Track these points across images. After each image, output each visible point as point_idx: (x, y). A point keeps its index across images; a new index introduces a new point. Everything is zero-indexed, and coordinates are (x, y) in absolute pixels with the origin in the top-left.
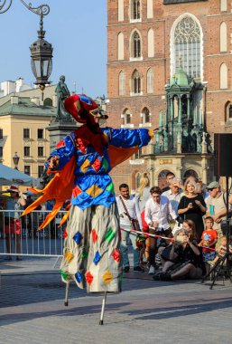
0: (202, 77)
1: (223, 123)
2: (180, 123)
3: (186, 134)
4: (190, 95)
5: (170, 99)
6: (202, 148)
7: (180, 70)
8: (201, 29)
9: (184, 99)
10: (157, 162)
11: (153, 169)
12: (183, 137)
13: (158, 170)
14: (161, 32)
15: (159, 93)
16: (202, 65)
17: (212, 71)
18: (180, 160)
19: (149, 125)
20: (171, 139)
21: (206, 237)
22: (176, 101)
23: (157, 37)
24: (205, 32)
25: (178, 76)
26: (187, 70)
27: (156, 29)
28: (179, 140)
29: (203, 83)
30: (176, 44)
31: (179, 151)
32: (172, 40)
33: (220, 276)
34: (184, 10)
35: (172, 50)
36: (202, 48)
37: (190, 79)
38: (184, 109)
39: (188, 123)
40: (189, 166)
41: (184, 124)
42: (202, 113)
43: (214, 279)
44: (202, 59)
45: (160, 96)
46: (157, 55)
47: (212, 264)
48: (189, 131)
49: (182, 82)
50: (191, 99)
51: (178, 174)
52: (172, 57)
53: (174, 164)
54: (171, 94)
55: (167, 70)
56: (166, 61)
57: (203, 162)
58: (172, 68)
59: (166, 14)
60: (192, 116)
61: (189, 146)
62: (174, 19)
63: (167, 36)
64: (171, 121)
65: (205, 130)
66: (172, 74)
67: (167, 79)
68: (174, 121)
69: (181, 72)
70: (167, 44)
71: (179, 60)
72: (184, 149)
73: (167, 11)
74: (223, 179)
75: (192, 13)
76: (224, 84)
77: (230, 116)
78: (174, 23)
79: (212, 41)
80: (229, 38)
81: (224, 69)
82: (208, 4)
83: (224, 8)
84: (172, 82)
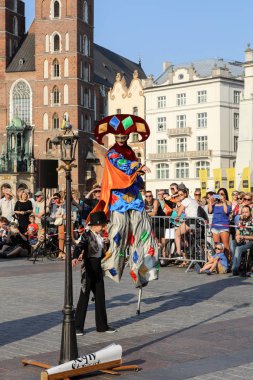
0: (31, 122)
1: (45, 153)
2: (16, 152)
3: (20, 160)
4: (23, 133)
5: (9, 136)
6: (31, 169)
7: (16, 116)
8: (30, 89)
9: (19, 136)
12: (18, 162)
14: (3, 90)
15: (2, 132)
16: (31, 113)
17: (38, 117)
18: (15, 178)
20: (10, 163)
21: (30, 229)
22: (13, 138)
24: (33, 92)
25: (15, 121)
26: (21, 117)
28: (15, 163)
29: (32, 125)
30: (14, 99)
31: (15, 170)
32: (11, 96)
33: (40, 255)
34: (20, 76)
35: (11, 103)
36: (31, 102)
37: (23, 123)
38: (19, 143)
39: (22, 152)
40: (22, 181)
41: (19, 153)
42: (31, 145)
43: (36, 257)
44: (31, 110)
45: (2, 134)
47: (35, 247)
48: (22, 158)
49: (18, 124)
50: (24, 136)
51: (14, 186)
52: (11, 108)
53: (12, 180)
55: (7, 116)
56: (7, 110)
57: (32, 178)
58: (11, 115)
59: (7, 79)
60: (24, 148)
61: (22, 167)
62: (13, 82)
63: (7, 94)
64: (10, 151)
65: (33, 157)
66: (11, 119)
67: (7, 122)
68: (13, 150)
69: (17, 118)
70: (8, 99)
71: (16, 110)
72: (18, 170)
73: (8, 77)
74: (44, 190)
75: (25, 79)
76: (46, 126)
77: (51, 148)
78: (13, 86)
79: (38, 97)
80: (49, 96)
81: (46, 117)
82: (35, 73)
83: (46, 76)
84: (11, 125)
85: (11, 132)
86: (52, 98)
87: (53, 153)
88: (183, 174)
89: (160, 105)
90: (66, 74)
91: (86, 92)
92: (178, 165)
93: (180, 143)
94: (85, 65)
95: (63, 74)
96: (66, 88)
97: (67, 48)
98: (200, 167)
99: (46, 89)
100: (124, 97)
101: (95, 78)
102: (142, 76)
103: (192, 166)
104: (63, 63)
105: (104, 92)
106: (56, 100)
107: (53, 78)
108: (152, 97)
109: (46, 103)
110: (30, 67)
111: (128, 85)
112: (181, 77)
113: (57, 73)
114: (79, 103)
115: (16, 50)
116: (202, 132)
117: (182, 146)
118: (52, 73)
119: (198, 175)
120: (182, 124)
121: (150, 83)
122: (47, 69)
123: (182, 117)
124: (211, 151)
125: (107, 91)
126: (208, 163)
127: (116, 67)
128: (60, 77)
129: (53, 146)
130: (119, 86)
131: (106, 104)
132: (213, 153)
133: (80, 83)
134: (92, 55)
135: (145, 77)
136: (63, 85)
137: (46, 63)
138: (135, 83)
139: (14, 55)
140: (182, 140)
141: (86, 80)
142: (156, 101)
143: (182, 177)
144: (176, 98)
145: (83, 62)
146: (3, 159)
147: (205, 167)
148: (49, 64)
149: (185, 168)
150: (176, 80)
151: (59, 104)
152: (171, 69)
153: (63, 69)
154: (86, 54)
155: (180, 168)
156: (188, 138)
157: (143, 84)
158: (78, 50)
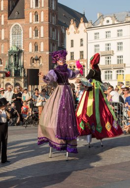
0: (22, 47)
1: (30, 65)
2: (13, 65)
3: (16, 69)
4: (18, 54)
5: (10, 56)
6: (22, 74)
8: (22, 29)
9: (15, 56)
10: (5, 80)
11: (3, 83)
12: (15, 70)
13: (5, 83)
14: (7, 30)
15: (6, 53)
16: (22, 43)
17: (26, 45)
18: (13, 79)
19: (2, 65)
20: (10, 71)
22: (12, 57)
23: (5, 32)
24: (24, 31)
25: (13, 47)
26: (17, 45)
27: (5, 29)
28: (13, 71)
29: (22, 50)
30: (12, 34)
31: (13, 75)
32: (11, 33)
34: (16, 22)
35: (11, 37)
36: (22, 36)
37: (18, 48)
38: (15, 59)
39: (17, 65)
40: (17, 81)
41: (15, 65)
42: (22, 61)
43: (27, 124)
44: (22, 41)
45: (6, 54)
46: (5, 39)
48: (17, 68)
49: (15, 49)
50: (18, 56)
51: (13, 84)
52: (11, 40)
53: (11, 81)
54: (10, 54)
55: (9, 45)
56: (8, 41)
57: (22, 80)
58: (11, 44)
59: (9, 23)
60: (18, 62)
61: (17, 74)
62: (12, 25)
63: (9, 32)
64: (10, 64)
65: (23, 67)
66: (11, 46)
67: (9, 48)
68: (11, 64)
69: (14, 45)
70: (9, 35)
71: (14, 41)
72: (15, 75)
73: (9, 22)
74: (30, 86)
75: (19, 23)
76: (30, 50)
77: (33, 62)
78: (12, 27)
79: (26, 33)
80: (32, 33)
81: (31, 45)
82: (25, 20)
83: (31, 21)
84: (11, 49)
85: (11, 53)
86: (34, 34)
87: (35, 65)
88: (108, 77)
89: (95, 38)
90: (42, 20)
91: (53, 30)
92: (106, 72)
93: (107, 60)
94: (53, 15)
95: (40, 20)
96: (42, 28)
97: (43, 6)
98: (119, 73)
99: (31, 29)
100: (75, 33)
101: (59, 22)
102: (85, 21)
103: (114, 73)
104: (40, 14)
105: (63, 30)
106: (36, 35)
107: (35, 23)
108: (91, 33)
109: (30, 36)
110: (22, 16)
111: (77, 26)
112: (108, 21)
113: (37, 19)
114: (49, 37)
115: (14, 7)
116: (120, 53)
117: (108, 61)
118: (34, 20)
119: (117, 78)
120: (108, 48)
121: (90, 25)
122: (31, 18)
123: (108, 45)
124: (125, 64)
125: (65, 29)
126: (123, 71)
127: (70, 16)
128: (38, 22)
129: (35, 61)
130: (72, 27)
131: (65, 37)
132: (126, 65)
133: (50, 25)
134: (57, 9)
135: (87, 22)
136: (40, 26)
137: (31, 14)
138: (82, 25)
139: (12, 10)
140: (108, 58)
141: (53, 24)
142: (93, 36)
143: (109, 79)
144: (105, 34)
145: (51, 13)
146: (7, 69)
147: (122, 73)
148: (33, 15)
149: (110, 74)
150: (105, 23)
151: (38, 37)
152: (102, 17)
153: (40, 17)
154: (54, 8)
155: (107, 74)
156: (112, 56)
157: (86, 26)
158: (49, 6)
